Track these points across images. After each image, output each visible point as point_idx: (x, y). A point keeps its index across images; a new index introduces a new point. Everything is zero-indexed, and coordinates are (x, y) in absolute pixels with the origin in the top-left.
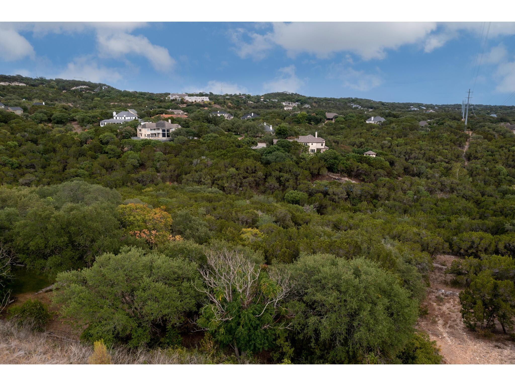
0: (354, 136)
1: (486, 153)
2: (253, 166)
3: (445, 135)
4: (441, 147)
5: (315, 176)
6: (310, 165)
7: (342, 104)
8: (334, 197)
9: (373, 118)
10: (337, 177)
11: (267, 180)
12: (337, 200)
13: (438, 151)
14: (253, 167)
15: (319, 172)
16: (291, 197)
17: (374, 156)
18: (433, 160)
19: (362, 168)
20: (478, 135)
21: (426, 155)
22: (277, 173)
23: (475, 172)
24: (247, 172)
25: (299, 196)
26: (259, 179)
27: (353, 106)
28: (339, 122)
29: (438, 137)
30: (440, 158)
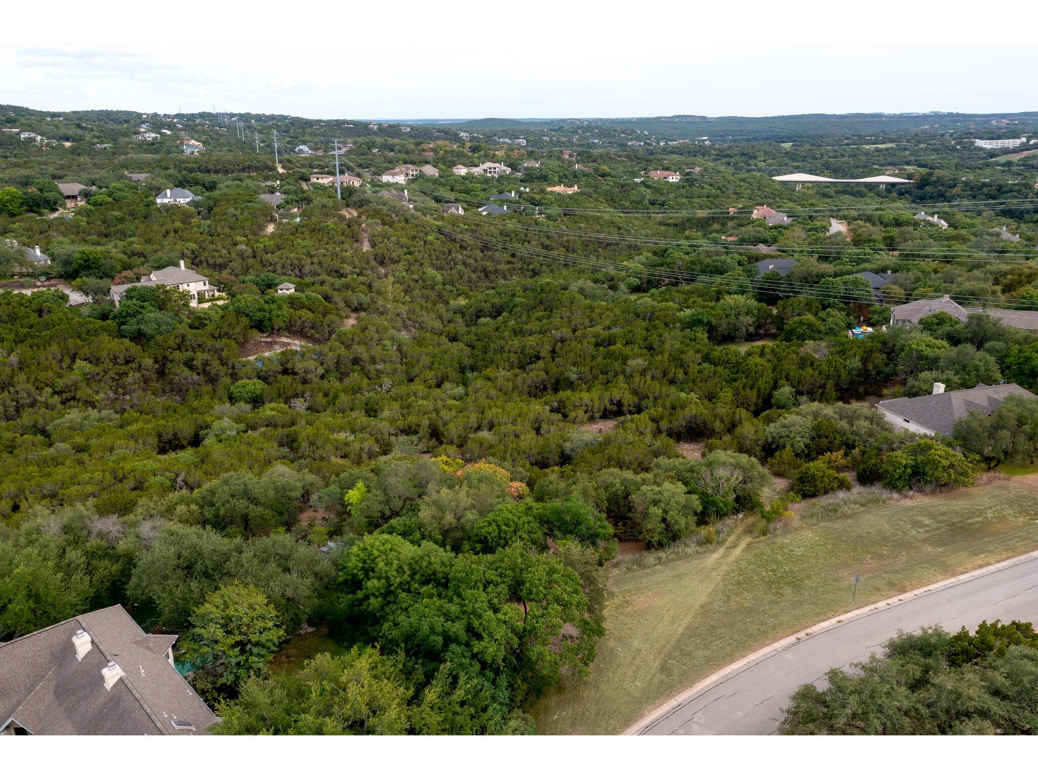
1: (401, 252)
4: (338, 248)
9: (168, 191)
11: (166, 371)
13: (337, 256)
14: (123, 351)
16: (247, 393)
17: (293, 290)
18: (338, 272)
20: (373, 220)
21: (324, 265)
22: (178, 354)
24: (117, 363)
27: (22, 136)
28: (101, 205)
29: (321, 229)
30: (347, 268)
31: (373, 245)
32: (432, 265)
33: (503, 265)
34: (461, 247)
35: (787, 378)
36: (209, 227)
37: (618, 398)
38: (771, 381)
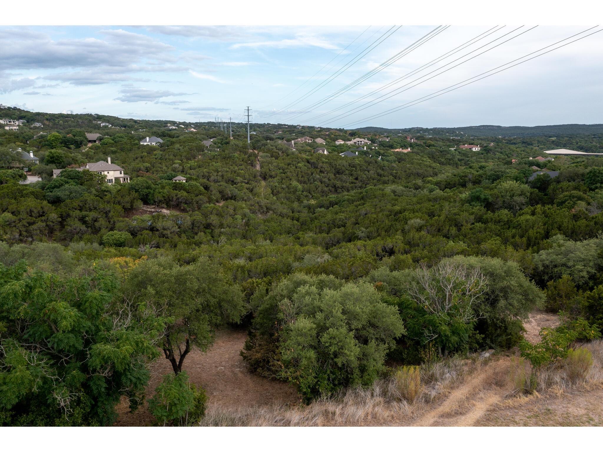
0: (134, 160)
1: (278, 172)
2: (40, 207)
3: (236, 155)
4: (236, 168)
5: (129, 210)
6: (119, 198)
7: (86, 122)
8: (165, 232)
9: (148, 139)
10: (153, 210)
11: (65, 223)
12: (169, 235)
13: (235, 172)
14: (39, 209)
15: (132, 206)
16: (113, 240)
17: (184, 181)
18: (233, 181)
19: (182, 196)
20: (265, 154)
21: (225, 177)
22: (77, 212)
23: (275, 191)
24: (31, 216)
25: (123, 236)
26: (53, 222)
27: (102, 125)
28: (107, 144)
29: (230, 157)
30: (239, 179)
31: (262, 167)
32: (298, 181)
33: (348, 184)
34: (321, 172)
35: (560, 228)
36: (162, 155)
37: (390, 245)
38: (543, 232)
